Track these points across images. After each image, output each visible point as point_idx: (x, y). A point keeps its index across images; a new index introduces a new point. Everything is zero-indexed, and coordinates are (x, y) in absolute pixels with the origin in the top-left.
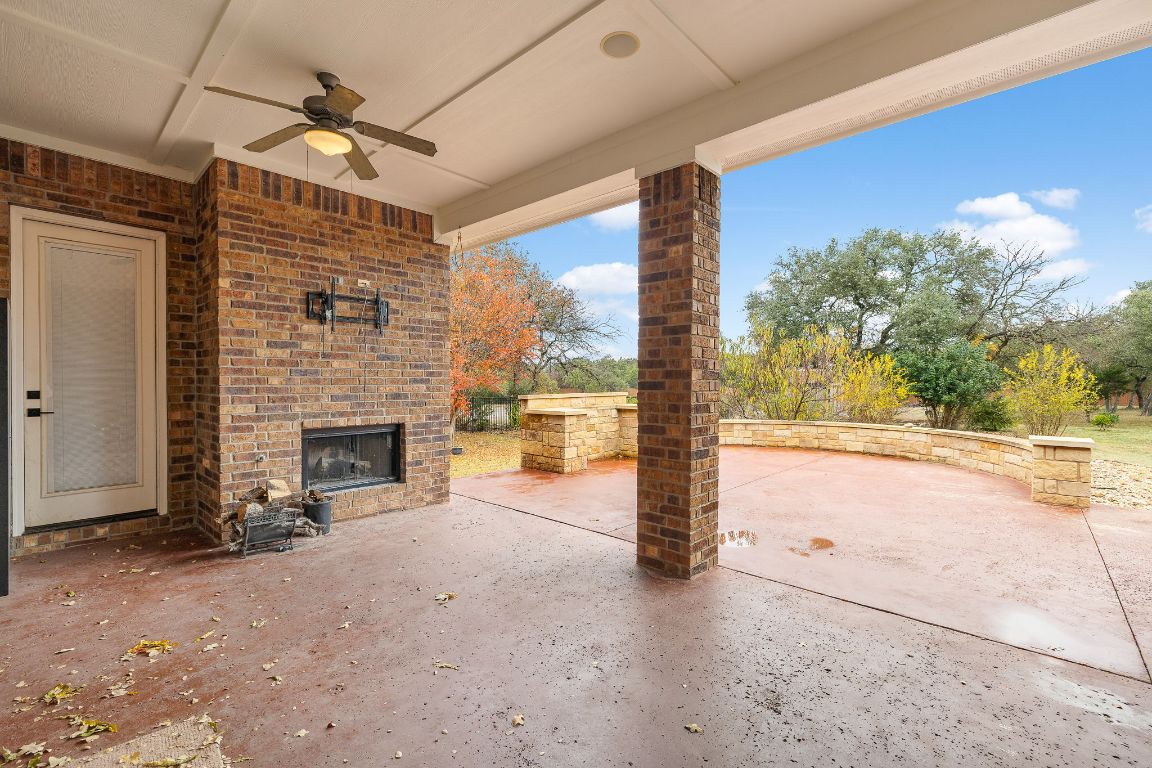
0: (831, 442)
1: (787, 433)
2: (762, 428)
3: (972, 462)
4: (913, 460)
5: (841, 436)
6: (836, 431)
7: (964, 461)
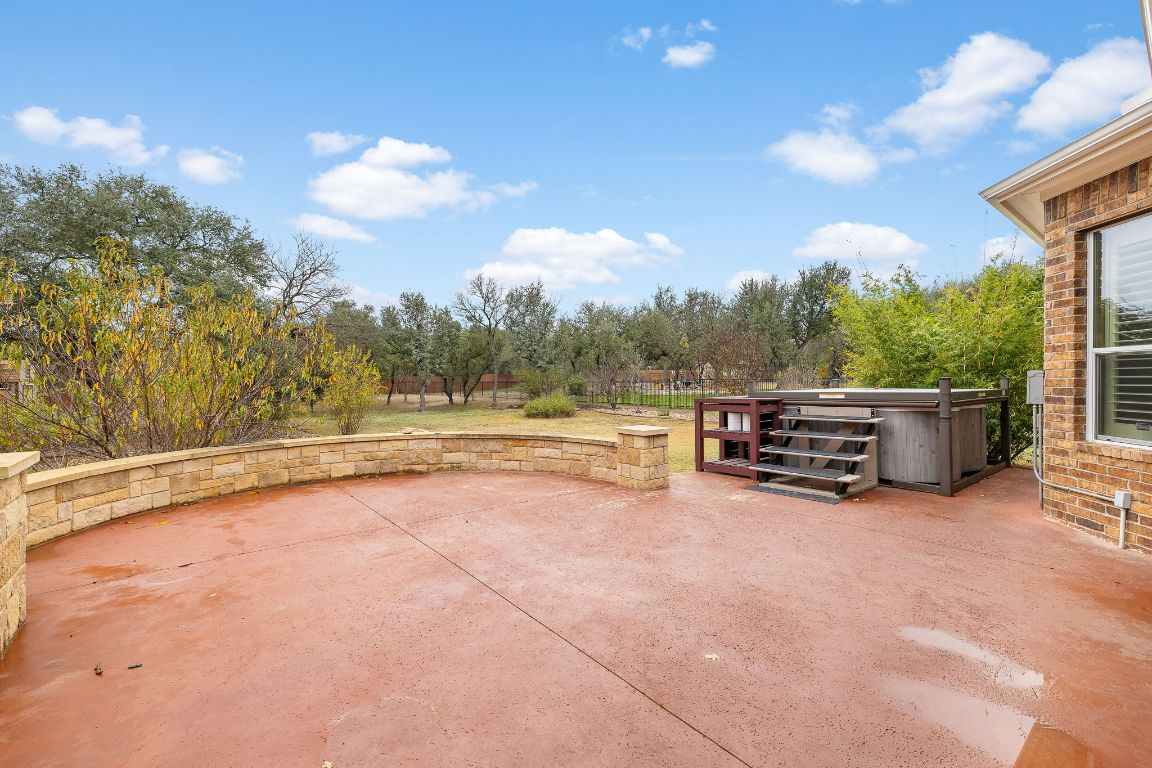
0: (308, 470)
1: (237, 467)
2: (189, 468)
3: (495, 462)
4: (420, 473)
5: (324, 458)
6: (315, 451)
7: (483, 463)
